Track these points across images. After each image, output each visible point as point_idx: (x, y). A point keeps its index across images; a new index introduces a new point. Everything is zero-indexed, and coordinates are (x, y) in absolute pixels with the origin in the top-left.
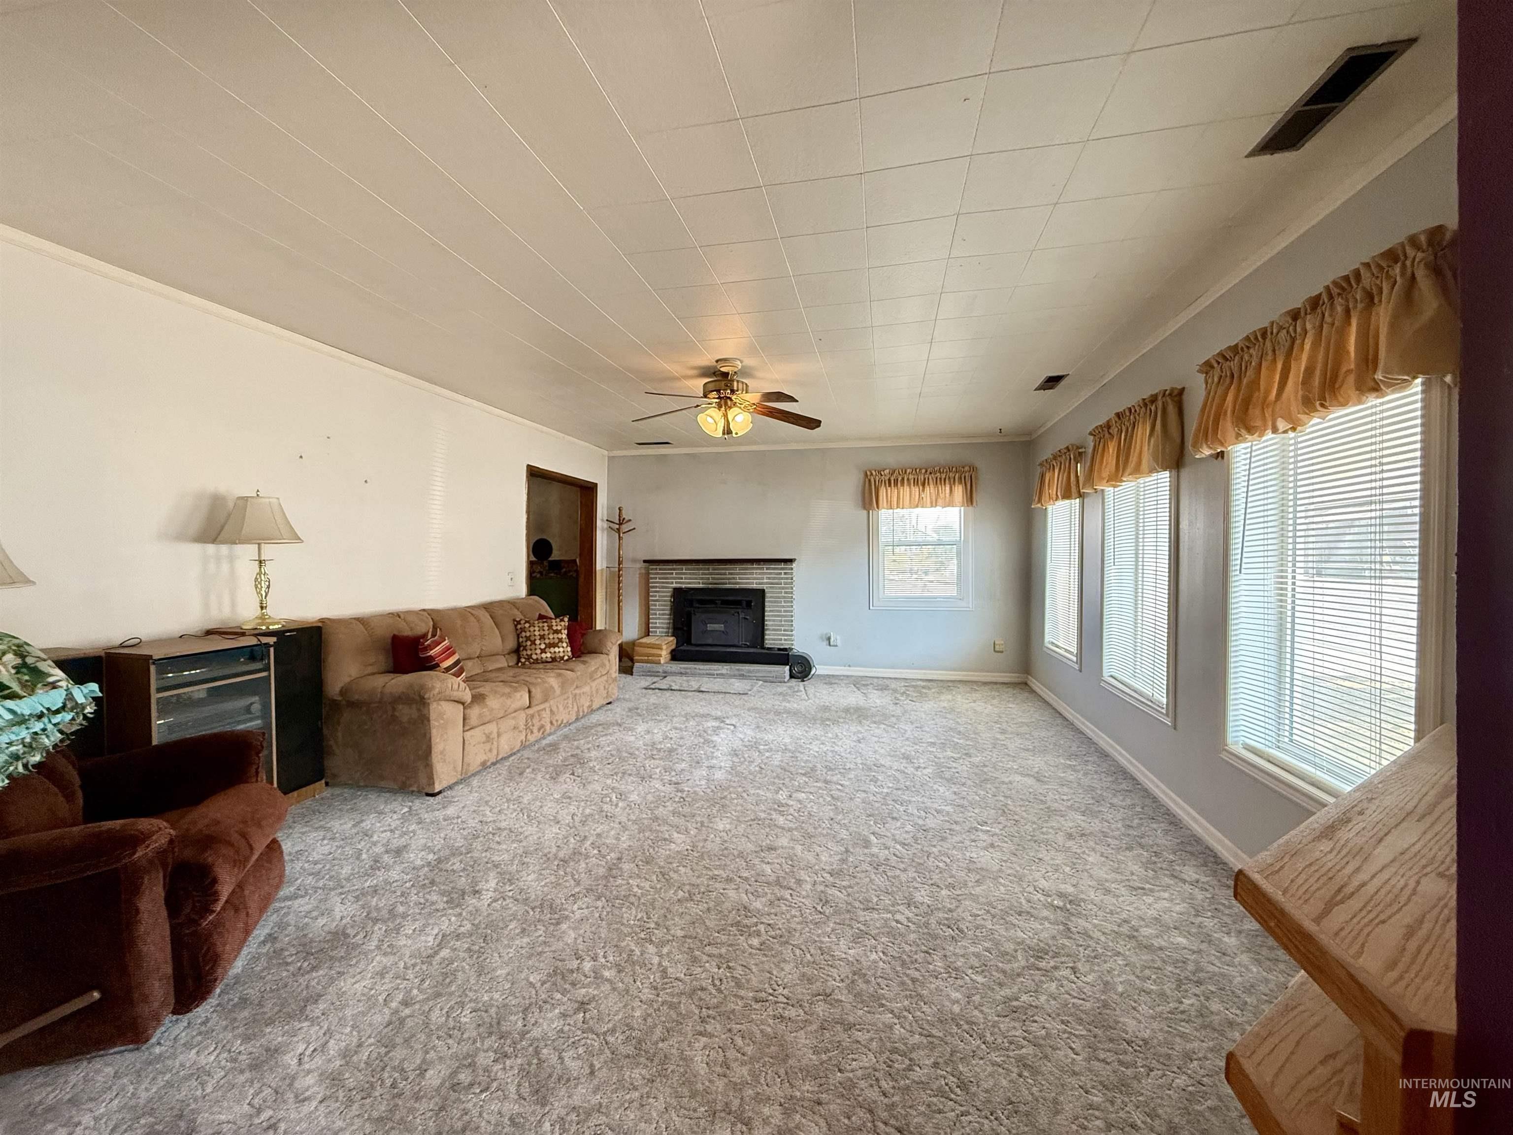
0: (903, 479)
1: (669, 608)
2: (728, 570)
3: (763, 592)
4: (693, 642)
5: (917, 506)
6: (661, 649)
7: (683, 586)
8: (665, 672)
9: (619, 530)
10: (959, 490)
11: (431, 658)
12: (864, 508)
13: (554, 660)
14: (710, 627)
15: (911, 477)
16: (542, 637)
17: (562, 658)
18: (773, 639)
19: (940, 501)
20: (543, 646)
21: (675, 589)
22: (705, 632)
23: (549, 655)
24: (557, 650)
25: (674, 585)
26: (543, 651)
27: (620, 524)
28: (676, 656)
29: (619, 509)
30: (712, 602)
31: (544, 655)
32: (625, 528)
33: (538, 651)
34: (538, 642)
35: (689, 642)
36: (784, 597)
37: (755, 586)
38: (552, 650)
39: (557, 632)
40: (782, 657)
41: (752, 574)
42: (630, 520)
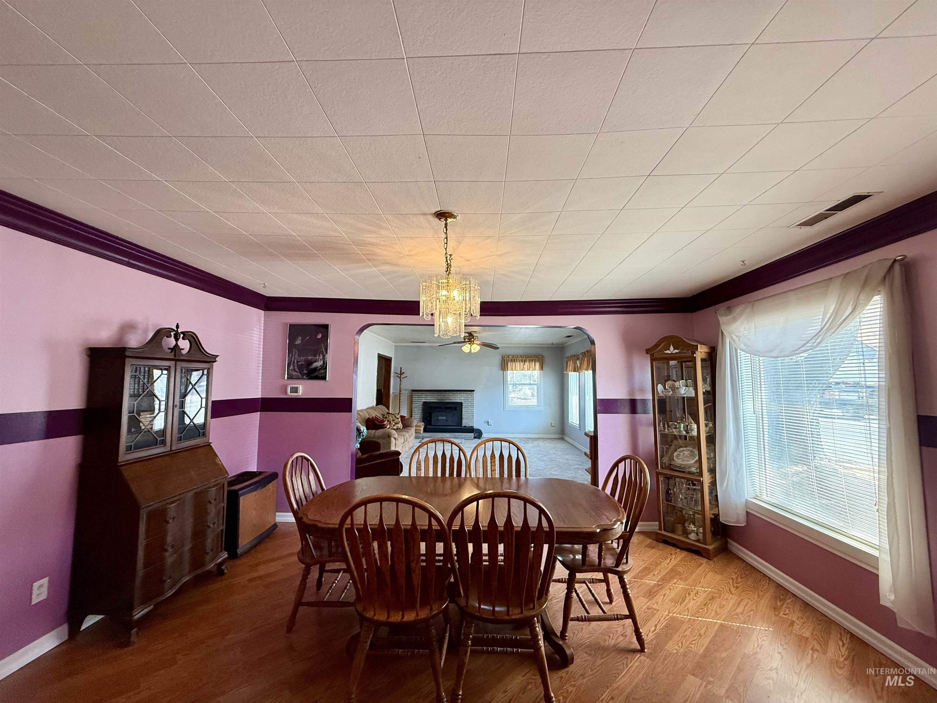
0: (517, 360)
1: (421, 410)
2: (447, 395)
3: (461, 403)
4: (432, 424)
5: (522, 370)
6: (421, 427)
7: (427, 401)
8: (422, 437)
9: (400, 378)
10: (538, 364)
11: (384, 425)
12: (502, 370)
13: (397, 429)
14: (440, 418)
15: (520, 359)
16: (393, 420)
17: (400, 428)
18: (465, 423)
19: (531, 369)
20: (394, 424)
21: (424, 402)
22: (438, 420)
23: (396, 427)
24: (398, 425)
25: (424, 401)
26: (394, 426)
27: (401, 375)
28: (425, 430)
29: (401, 368)
30: (441, 408)
31: (394, 427)
32: (403, 376)
33: (392, 426)
34: (392, 422)
35: (430, 425)
36: (470, 405)
37: (458, 401)
38: (397, 425)
39: (398, 418)
40: (471, 430)
41: (457, 396)
42: (404, 373)
